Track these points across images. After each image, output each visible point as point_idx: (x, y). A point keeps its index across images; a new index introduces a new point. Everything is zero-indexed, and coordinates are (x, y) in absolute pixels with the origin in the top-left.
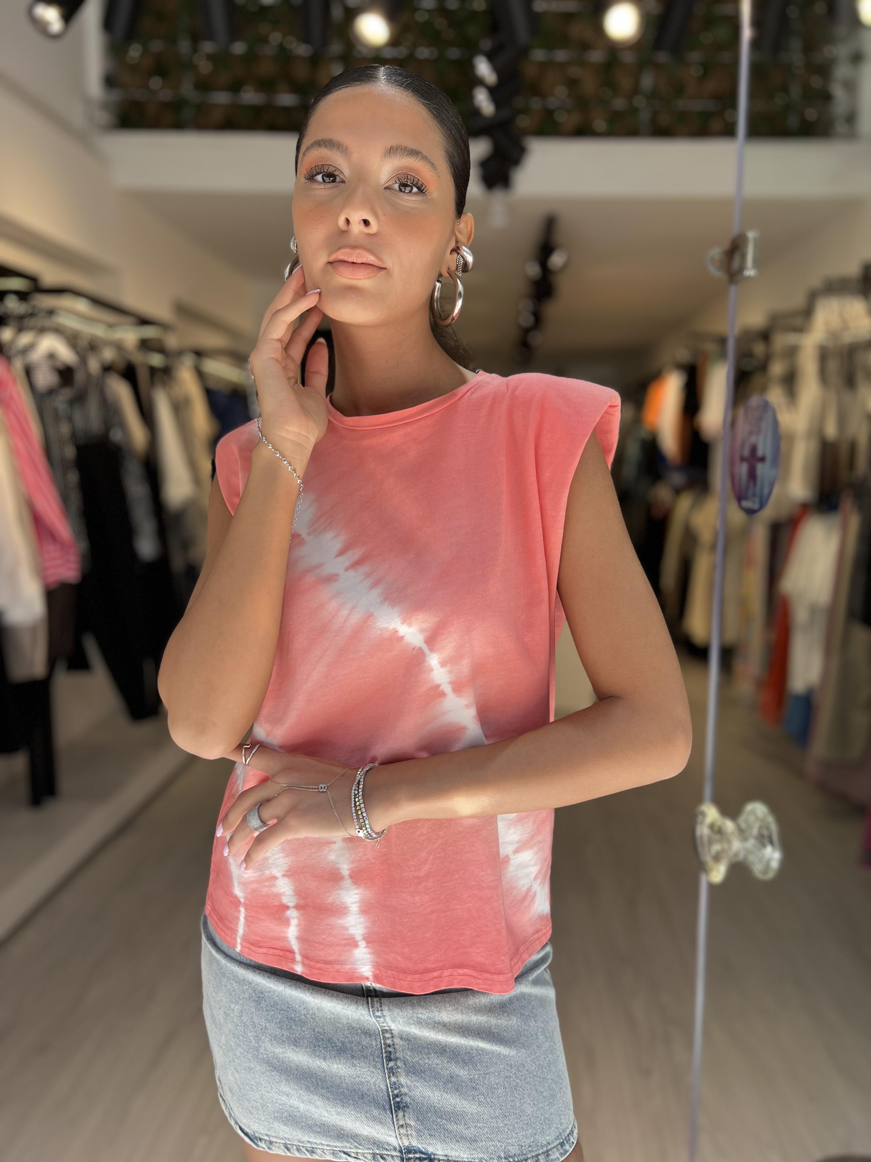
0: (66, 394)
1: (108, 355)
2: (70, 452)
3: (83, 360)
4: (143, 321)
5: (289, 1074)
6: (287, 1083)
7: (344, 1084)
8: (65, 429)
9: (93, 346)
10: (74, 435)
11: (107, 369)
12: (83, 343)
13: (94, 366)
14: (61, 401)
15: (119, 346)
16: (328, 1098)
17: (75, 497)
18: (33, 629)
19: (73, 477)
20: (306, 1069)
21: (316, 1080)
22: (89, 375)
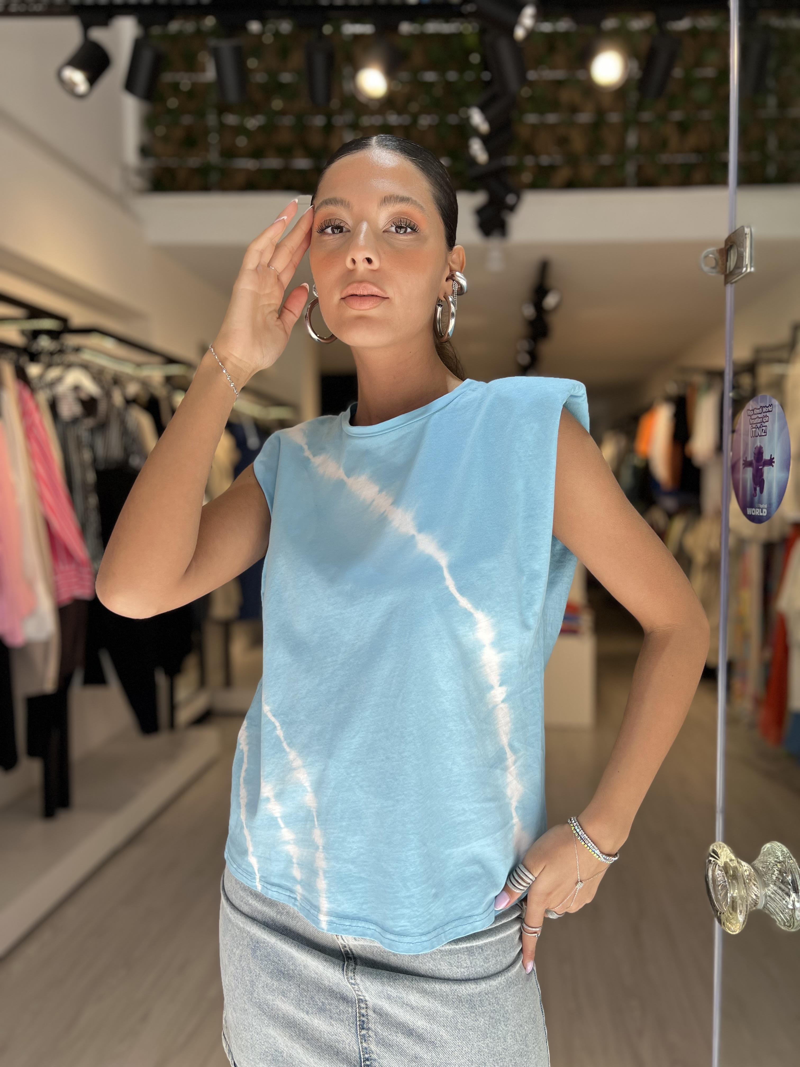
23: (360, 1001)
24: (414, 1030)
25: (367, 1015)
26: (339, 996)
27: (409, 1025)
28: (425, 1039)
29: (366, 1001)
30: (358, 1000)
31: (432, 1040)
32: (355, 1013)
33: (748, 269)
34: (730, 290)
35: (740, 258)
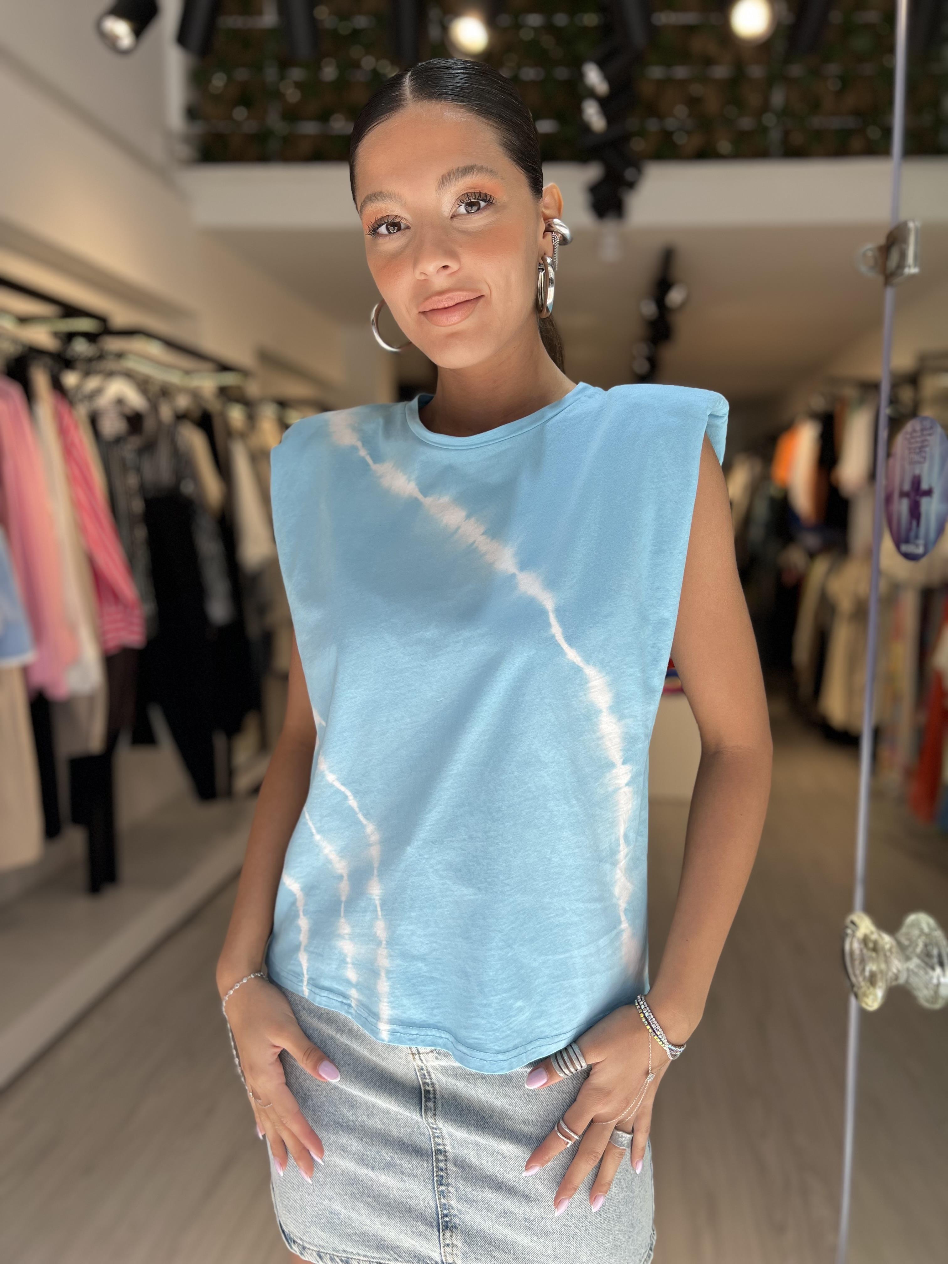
0: (134, 442)
1: (183, 402)
2: (138, 506)
3: (154, 407)
4: (224, 367)
5: (334, 1178)
6: (332, 1187)
7: (391, 1195)
8: (132, 481)
9: (166, 392)
10: (142, 488)
11: (181, 417)
12: (154, 389)
13: (166, 413)
14: (129, 450)
15: (195, 394)
16: (374, 1208)
17: (143, 557)
18: (91, 699)
19: (141, 533)
20: (352, 1175)
21: (362, 1188)
22: (159, 422)
23: (438, 1152)
24: (504, 1183)
25: (446, 1168)
26: (411, 1148)
27: (497, 1178)
28: (517, 1193)
29: (445, 1152)
30: (435, 1151)
31: (526, 1193)
32: (431, 1168)
33: (912, 270)
34: (890, 294)
35: (903, 256)
